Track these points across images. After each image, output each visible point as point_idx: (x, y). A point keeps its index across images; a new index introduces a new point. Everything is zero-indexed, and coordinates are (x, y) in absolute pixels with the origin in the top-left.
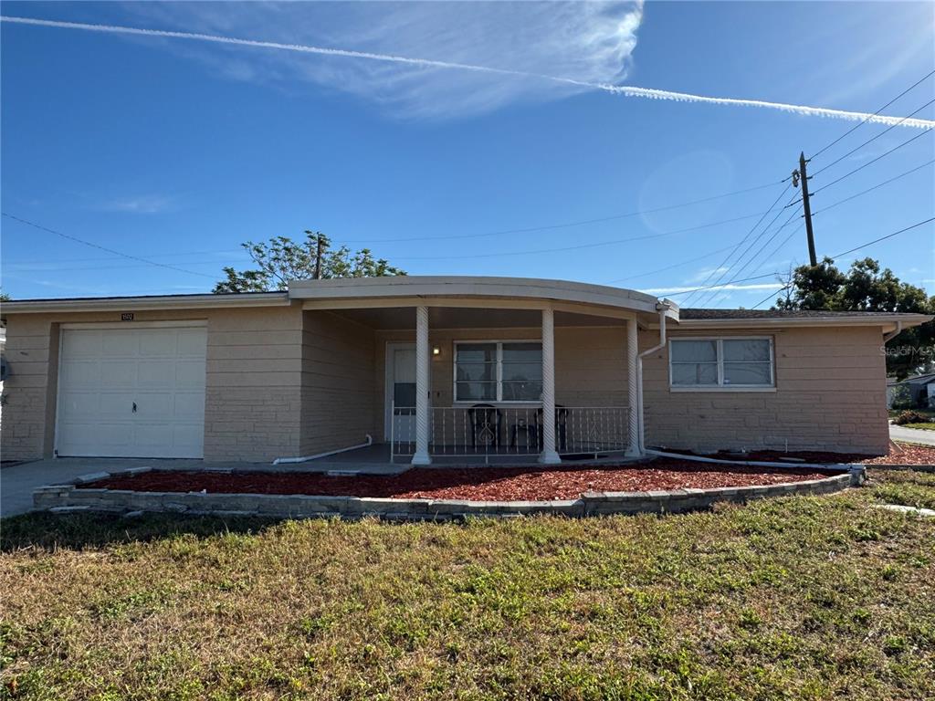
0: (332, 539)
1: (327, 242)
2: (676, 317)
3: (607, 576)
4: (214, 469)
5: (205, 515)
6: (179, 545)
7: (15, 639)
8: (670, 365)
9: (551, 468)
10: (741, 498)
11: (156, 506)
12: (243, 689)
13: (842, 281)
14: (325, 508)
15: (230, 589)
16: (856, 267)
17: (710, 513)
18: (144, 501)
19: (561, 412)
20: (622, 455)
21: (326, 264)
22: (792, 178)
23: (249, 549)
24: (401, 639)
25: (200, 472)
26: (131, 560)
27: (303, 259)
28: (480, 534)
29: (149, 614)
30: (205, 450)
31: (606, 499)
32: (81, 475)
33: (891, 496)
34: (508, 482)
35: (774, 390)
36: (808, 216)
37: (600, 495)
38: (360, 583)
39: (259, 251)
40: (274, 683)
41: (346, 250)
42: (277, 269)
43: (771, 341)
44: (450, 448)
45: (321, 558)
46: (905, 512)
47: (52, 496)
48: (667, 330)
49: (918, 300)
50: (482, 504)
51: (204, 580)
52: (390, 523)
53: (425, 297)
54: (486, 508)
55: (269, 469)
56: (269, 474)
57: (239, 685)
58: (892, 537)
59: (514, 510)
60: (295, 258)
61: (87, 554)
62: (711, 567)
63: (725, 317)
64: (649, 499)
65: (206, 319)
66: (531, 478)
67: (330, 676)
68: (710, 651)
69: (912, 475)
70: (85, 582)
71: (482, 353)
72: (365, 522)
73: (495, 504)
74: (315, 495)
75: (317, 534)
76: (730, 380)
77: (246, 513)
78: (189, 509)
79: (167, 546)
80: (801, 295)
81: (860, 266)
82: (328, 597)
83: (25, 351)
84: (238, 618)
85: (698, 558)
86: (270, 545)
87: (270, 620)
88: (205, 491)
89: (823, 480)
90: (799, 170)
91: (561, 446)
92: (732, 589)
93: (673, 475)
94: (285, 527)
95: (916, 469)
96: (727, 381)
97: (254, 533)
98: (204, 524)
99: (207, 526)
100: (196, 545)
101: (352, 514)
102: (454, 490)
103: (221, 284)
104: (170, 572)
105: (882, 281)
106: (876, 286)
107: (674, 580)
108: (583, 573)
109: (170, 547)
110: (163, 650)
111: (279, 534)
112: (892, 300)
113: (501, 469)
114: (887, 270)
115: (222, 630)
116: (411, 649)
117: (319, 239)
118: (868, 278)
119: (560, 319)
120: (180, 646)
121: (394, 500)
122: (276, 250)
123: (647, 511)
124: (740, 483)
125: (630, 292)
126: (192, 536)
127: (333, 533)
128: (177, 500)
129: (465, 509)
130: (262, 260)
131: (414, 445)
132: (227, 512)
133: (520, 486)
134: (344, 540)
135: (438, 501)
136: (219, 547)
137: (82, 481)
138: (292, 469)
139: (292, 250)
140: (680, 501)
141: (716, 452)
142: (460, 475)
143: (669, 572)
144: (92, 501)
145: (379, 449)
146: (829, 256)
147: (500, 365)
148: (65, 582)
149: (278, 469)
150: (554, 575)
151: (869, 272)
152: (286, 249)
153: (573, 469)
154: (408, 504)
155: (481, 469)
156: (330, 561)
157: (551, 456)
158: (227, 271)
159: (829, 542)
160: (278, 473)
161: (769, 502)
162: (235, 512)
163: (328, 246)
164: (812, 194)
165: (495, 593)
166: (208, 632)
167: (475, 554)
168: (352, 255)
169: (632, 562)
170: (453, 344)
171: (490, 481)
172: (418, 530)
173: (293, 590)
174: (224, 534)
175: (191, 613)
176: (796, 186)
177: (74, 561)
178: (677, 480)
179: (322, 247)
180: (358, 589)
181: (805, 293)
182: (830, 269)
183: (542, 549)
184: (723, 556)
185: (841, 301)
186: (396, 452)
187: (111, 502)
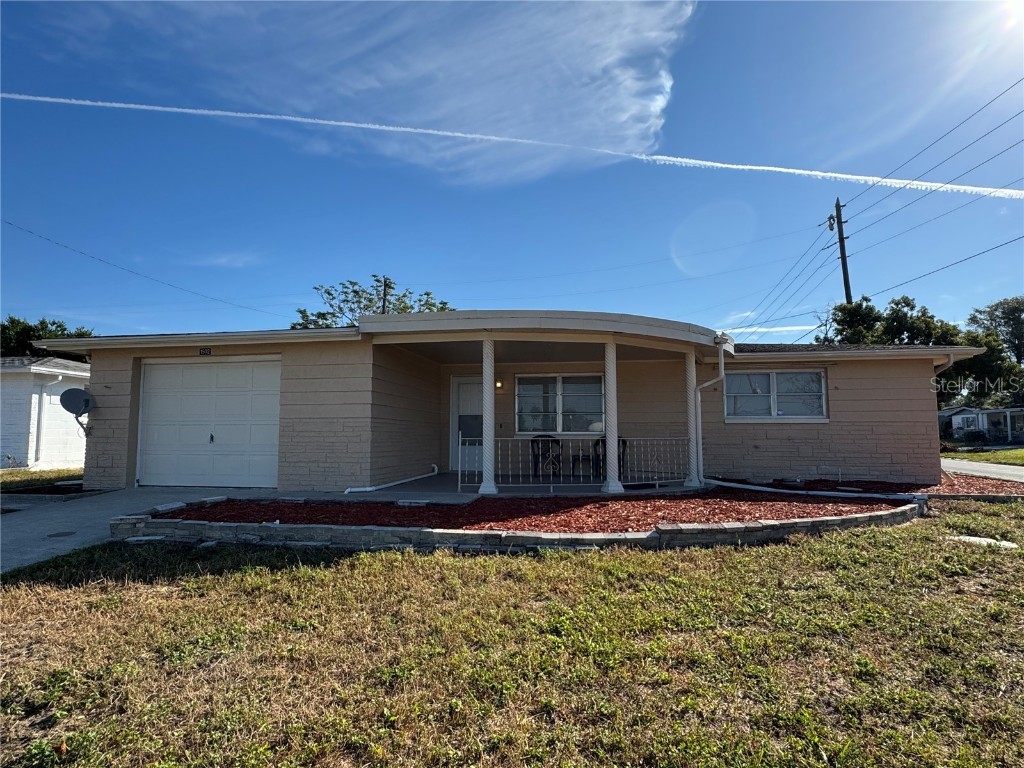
0: (406, 573)
1: (392, 285)
2: (732, 351)
3: (697, 616)
4: (287, 499)
5: (278, 547)
6: (251, 579)
7: (73, 688)
8: (725, 397)
9: (616, 498)
10: (815, 529)
11: (228, 536)
12: (317, 757)
13: (878, 318)
14: (398, 540)
15: (303, 629)
16: (893, 305)
17: (787, 546)
18: (218, 531)
19: (622, 443)
20: (681, 484)
21: (391, 306)
22: (828, 223)
23: (322, 584)
24: (489, 693)
25: (274, 501)
26: (202, 595)
27: (370, 300)
28: (559, 568)
29: (217, 658)
30: (279, 480)
31: (681, 531)
32: (157, 505)
33: (963, 527)
34: (577, 512)
35: (827, 421)
36: (844, 258)
37: (674, 527)
38: (438, 624)
39: (329, 294)
40: (351, 749)
41: (410, 293)
42: (346, 310)
43: (823, 374)
44: (516, 477)
45: (396, 593)
46: (985, 544)
47: (128, 527)
48: (725, 363)
49: (952, 336)
50: (556, 536)
51: (276, 619)
52: (464, 555)
53: (491, 330)
54: (560, 540)
55: (341, 499)
56: (340, 503)
57: (311, 751)
58: (982, 572)
59: (588, 542)
60: (362, 300)
61: (159, 588)
62: (805, 605)
63: (779, 351)
64: (724, 531)
65: (280, 353)
66: (598, 508)
67: (414, 739)
68: (831, 709)
69: (974, 505)
70: (152, 620)
71: (541, 387)
72: (438, 554)
73: (569, 536)
74: (387, 526)
75: (390, 566)
76: (782, 412)
77: (318, 544)
78: (262, 539)
79: (239, 579)
80: (839, 332)
81: (897, 304)
82: (405, 640)
83: (109, 385)
84: (311, 664)
85: (787, 595)
86: (343, 579)
87: (345, 667)
88: (278, 521)
89: (893, 511)
90: (835, 214)
91: (622, 476)
92: (835, 632)
93: (740, 505)
94: (358, 559)
95: (977, 499)
96: (780, 413)
97: (327, 566)
98: (277, 557)
99: (279, 558)
100: (268, 578)
101: (426, 546)
102: (526, 520)
103: (295, 325)
104: (241, 609)
105: (918, 318)
106: (913, 323)
107: (768, 620)
108: (672, 614)
109: (242, 580)
110: (229, 704)
111: (352, 567)
112: (929, 336)
113: (566, 498)
114: (923, 307)
115: (294, 679)
116: (501, 705)
117: (385, 282)
118: (906, 314)
119: (623, 353)
120: (249, 698)
121: (467, 532)
122: (346, 293)
123: (724, 543)
124: (809, 513)
126: (264, 568)
127: (407, 566)
128: (250, 531)
129: (539, 541)
130: (332, 302)
131: (481, 474)
132: (300, 543)
133: (590, 516)
134: (418, 573)
135: (511, 533)
136: (292, 580)
137: (158, 511)
138: (362, 499)
139: (360, 293)
140: (755, 534)
141: (771, 481)
142: (528, 504)
143: (762, 611)
144: (168, 531)
145: (446, 478)
146: (866, 295)
147: (559, 397)
148: (133, 620)
149: (349, 499)
150: (640, 615)
151: (906, 309)
152: (354, 291)
153: (637, 498)
154: (481, 535)
155: (548, 499)
156: (405, 597)
157: (614, 486)
158: (301, 312)
159: (919, 577)
160: (349, 502)
161: (845, 534)
162: (308, 543)
163: (393, 288)
164: (847, 238)
165: (583, 636)
166: (279, 680)
167: (554, 590)
168: (415, 297)
169: (720, 600)
170: (515, 377)
171: (558, 511)
172: (494, 562)
173: (368, 630)
174: (297, 567)
175: (261, 657)
176: (832, 230)
177: (144, 596)
178: (745, 511)
179: (389, 291)
180: (437, 631)
181: (844, 330)
182: (867, 307)
183: (624, 585)
184: (811, 593)
185: (878, 337)
186: (463, 481)
187: (186, 532)
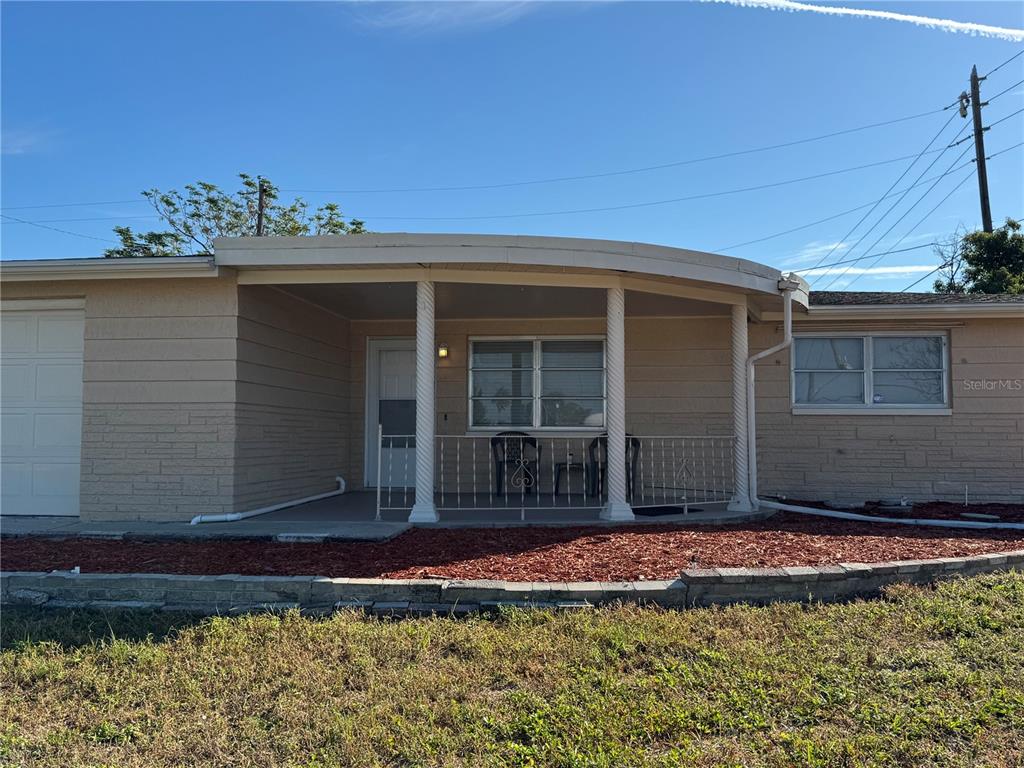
0: (287, 649)
1: (273, 192)
2: (805, 302)
3: (741, 710)
4: (94, 532)
5: (77, 610)
6: (32, 661)
8: (793, 374)
9: (622, 528)
10: (926, 577)
14: (275, 596)
15: (114, 740)
17: (883, 602)
19: (632, 444)
20: (724, 508)
21: (272, 226)
22: (959, 105)
23: (150, 669)
25: (74, 537)
27: (237, 216)
28: (527, 636)
30: (82, 503)
31: (720, 579)
34: (561, 549)
35: (949, 412)
36: (981, 161)
37: (711, 573)
38: (335, 728)
39: (169, 203)
41: (303, 205)
42: (197, 231)
43: (944, 339)
44: (467, 497)
45: (269, 681)
48: (793, 322)
50: (526, 587)
51: (71, 724)
52: (381, 619)
53: (430, 266)
54: (532, 593)
55: (184, 533)
56: (183, 540)
59: (577, 596)
60: (224, 215)
62: (906, 692)
63: (878, 302)
64: (787, 580)
65: (83, 297)
66: (594, 544)
71: (509, 356)
72: (340, 619)
73: (546, 586)
74: (260, 574)
75: (261, 638)
76: (881, 398)
77: (144, 605)
78: (50, 598)
79: (10, 662)
80: (971, 276)
85: (881, 677)
86: (183, 660)
88: (77, 569)
90: (969, 91)
91: (631, 494)
92: (950, 732)
93: (812, 540)
94: (209, 629)
96: (878, 399)
97: (157, 640)
98: (75, 626)
99: (78, 627)
100: (59, 660)
101: (320, 606)
102: (479, 563)
103: (112, 252)
107: (850, 715)
108: (703, 707)
109: (16, 664)
111: (199, 640)
113: (545, 529)
117: (261, 186)
119: (636, 304)
121: (387, 582)
122: (196, 202)
123: (786, 598)
124: (917, 553)
125: (740, 261)
126: (53, 644)
127: (289, 638)
128: (31, 586)
129: (499, 595)
130: (174, 217)
131: (412, 493)
132: (114, 604)
133: (580, 556)
134: (307, 649)
135: (456, 583)
136: (99, 663)
138: (221, 533)
139: (220, 203)
140: (835, 584)
141: (862, 504)
142: (485, 538)
143: (841, 702)
145: (357, 498)
146: (1015, 219)
147: (537, 374)
149: (199, 533)
150: (654, 709)
152: (211, 201)
153: (654, 529)
154: (409, 587)
155: (517, 530)
156: (284, 688)
157: (619, 509)
158: (121, 232)
160: (198, 538)
161: (971, 583)
162: (125, 604)
163: (274, 197)
164: (988, 129)
165: (564, 743)
167: (522, 671)
168: (311, 212)
169: (778, 685)
170: (468, 341)
171: (532, 549)
172: (429, 629)
173: (221, 740)
174: (108, 642)
176: (964, 116)
178: (820, 549)
179: (267, 200)
180: (333, 739)
181: (978, 272)
182: (1014, 237)
183: (630, 663)
184: (918, 673)
186: (384, 503)
